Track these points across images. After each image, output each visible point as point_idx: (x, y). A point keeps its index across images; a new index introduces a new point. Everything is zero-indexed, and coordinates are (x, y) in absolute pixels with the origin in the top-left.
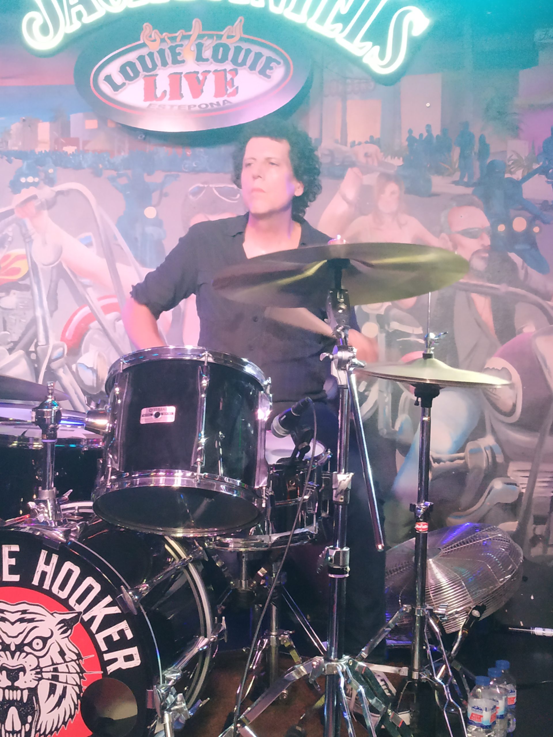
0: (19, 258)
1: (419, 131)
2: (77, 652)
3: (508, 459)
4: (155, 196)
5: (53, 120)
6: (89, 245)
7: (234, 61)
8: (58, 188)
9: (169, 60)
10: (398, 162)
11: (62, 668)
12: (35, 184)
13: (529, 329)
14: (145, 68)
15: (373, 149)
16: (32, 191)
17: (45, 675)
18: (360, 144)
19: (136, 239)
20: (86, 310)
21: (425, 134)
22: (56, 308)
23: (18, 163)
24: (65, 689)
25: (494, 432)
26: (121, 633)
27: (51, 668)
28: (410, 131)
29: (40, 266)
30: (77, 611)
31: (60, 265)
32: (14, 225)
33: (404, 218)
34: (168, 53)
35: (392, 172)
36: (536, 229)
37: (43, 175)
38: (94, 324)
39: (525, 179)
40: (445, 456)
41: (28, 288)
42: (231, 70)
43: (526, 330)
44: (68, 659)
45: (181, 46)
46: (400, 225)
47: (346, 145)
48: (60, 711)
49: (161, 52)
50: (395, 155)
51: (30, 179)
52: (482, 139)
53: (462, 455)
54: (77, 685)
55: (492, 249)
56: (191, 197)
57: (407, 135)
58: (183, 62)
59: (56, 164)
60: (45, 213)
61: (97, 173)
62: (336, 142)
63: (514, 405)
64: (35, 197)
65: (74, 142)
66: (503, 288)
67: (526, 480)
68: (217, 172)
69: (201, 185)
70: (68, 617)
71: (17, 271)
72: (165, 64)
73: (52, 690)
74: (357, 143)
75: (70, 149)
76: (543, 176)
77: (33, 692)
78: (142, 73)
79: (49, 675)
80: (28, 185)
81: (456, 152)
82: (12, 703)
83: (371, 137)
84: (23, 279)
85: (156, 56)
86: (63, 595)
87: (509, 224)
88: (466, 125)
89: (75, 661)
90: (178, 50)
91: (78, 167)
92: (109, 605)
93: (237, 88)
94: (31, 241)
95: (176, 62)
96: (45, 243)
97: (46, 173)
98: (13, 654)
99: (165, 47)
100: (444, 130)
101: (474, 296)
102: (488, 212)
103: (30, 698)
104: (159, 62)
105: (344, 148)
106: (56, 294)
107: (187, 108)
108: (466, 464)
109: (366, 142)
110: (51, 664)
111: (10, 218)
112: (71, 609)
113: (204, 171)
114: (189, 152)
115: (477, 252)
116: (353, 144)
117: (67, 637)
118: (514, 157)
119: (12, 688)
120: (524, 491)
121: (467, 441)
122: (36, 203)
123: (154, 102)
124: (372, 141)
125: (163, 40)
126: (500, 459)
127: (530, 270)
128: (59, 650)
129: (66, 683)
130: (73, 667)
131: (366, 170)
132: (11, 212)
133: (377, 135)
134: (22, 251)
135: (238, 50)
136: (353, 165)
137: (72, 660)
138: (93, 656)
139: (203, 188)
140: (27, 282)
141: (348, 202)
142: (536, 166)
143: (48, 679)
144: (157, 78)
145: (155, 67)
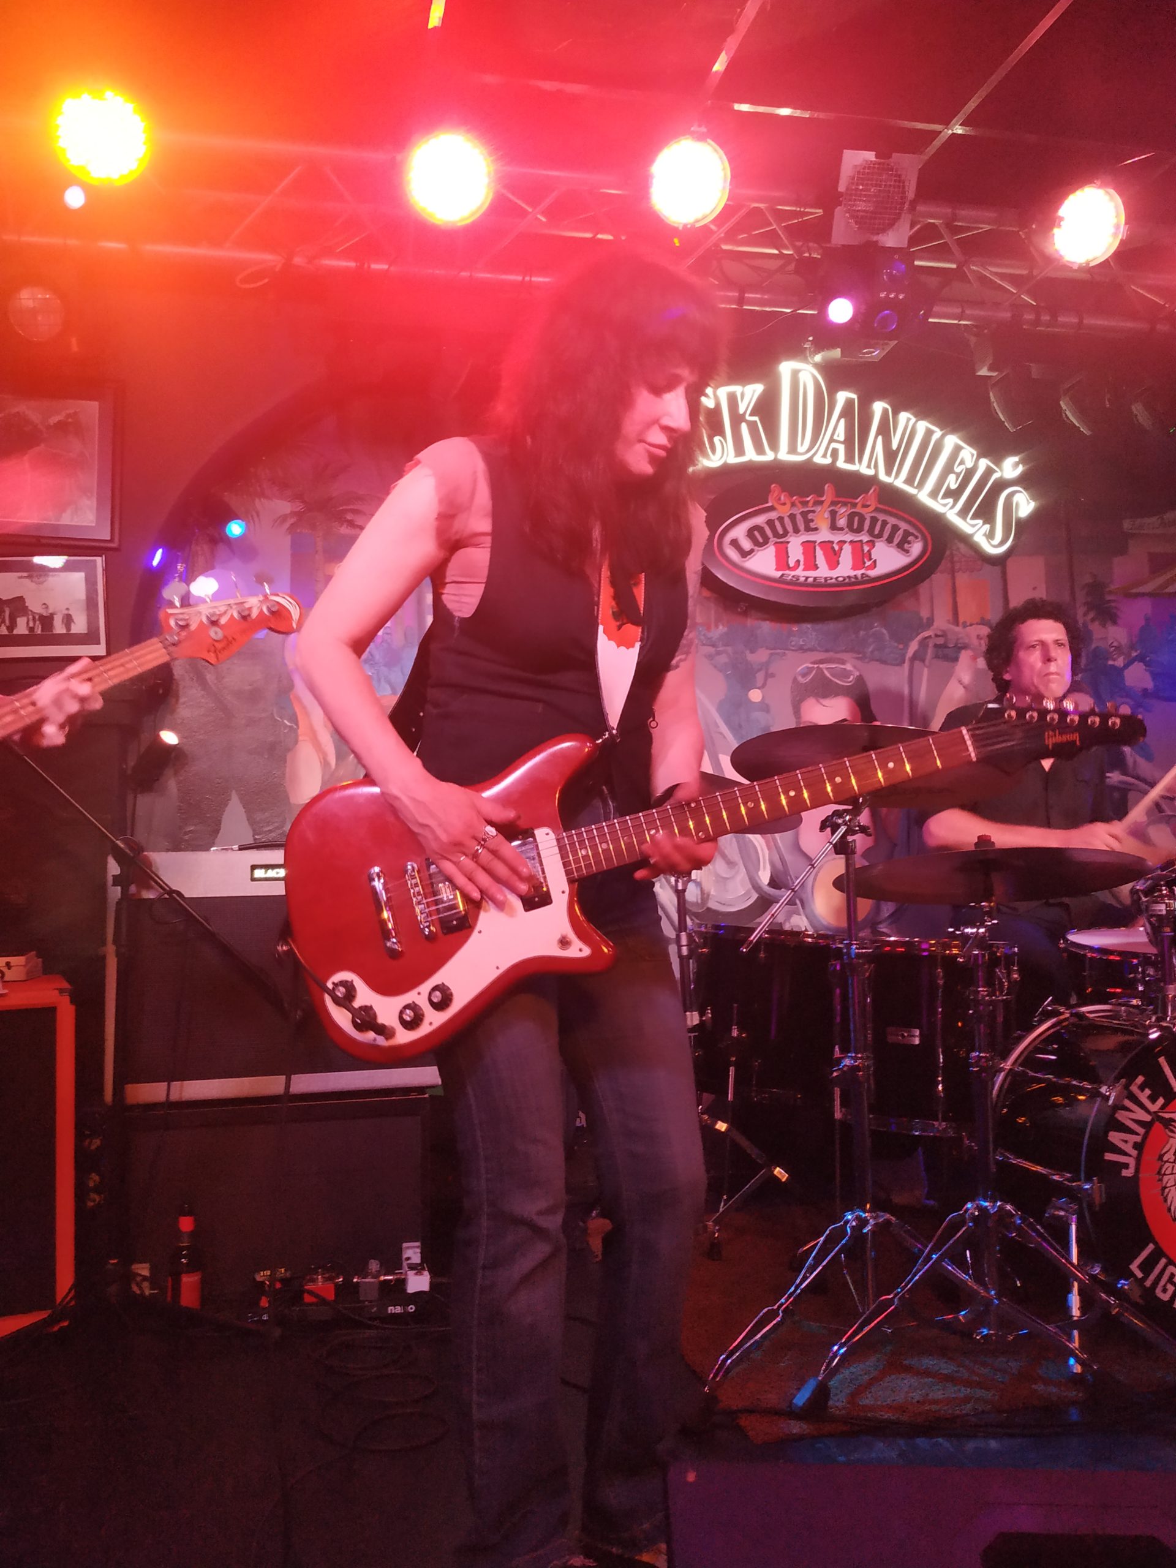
4: (760, 676)
7: (871, 532)
14: (776, 534)
19: (740, 726)
34: (799, 518)
42: (867, 542)
45: (814, 512)
47: (958, 625)
49: (792, 517)
56: (801, 679)
58: (816, 529)
69: (811, 665)
72: (796, 531)
74: (968, 624)
78: (773, 540)
85: (787, 521)
90: (810, 516)
93: (875, 561)
95: (808, 529)
99: (797, 511)
107: (823, 580)
109: (977, 624)
113: (813, 649)
114: (794, 628)
123: (787, 572)
125: (792, 504)
135: (874, 520)
136: (965, 647)
139: (813, 668)
141: (964, 687)
144: (789, 545)
145: (786, 533)
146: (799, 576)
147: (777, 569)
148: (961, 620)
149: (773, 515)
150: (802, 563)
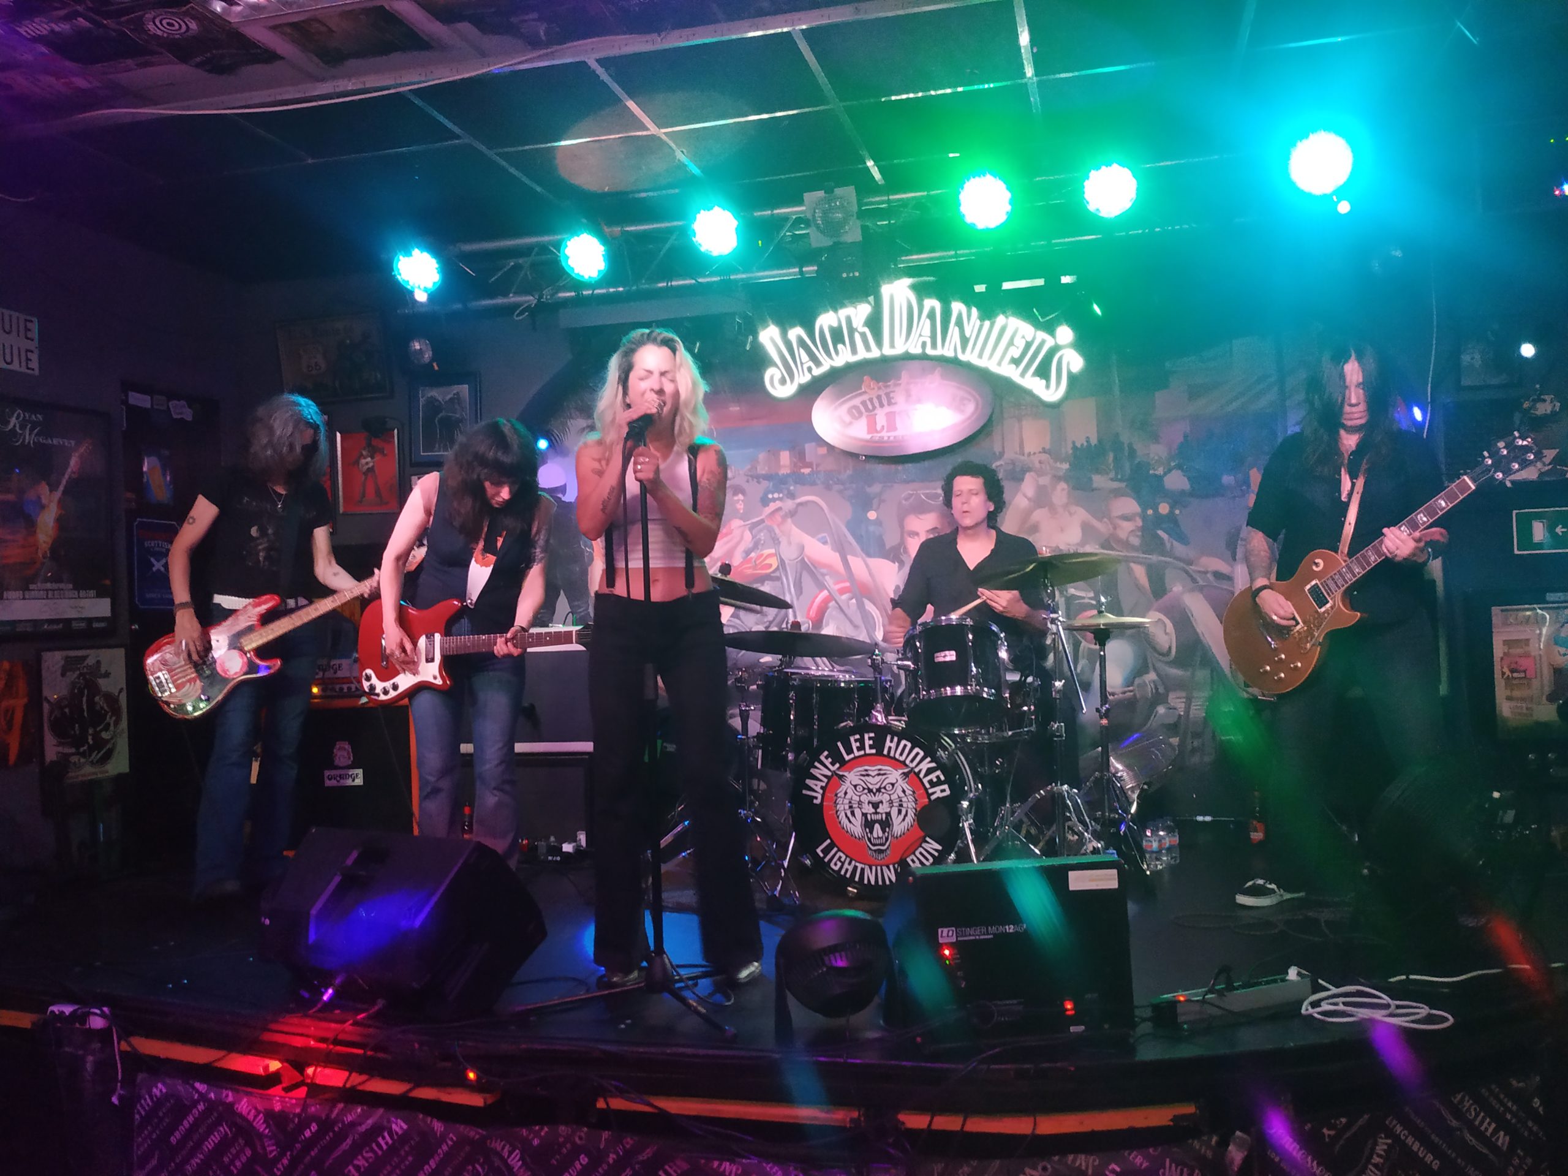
0: (770, 556)
1: (1080, 442)
2: (913, 790)
3: (1168, 690)
4: (875, 502)
5: (792, 449)
6: (825, 543)
8: (798, 501)
9: (885, 402)
10: (1066, 466)
11: (905, 799)
12: (780, 499)
13: (1177, 588)
14: (867, 409)
15: (1044, 457)
16: (778, 504)
17: (895, 804)
18: (1034, 454)
19: (862, 536)
20: (825, 593)
21: (1085, 444)
22: (801, 593)
23: (765, 484)
24: (907, 811)
25: (1155, 670)
26: (937, 777)
27: (898, 800)
28: (1074, 443)
29: (786, 562)
30: (911, 766)
31: (803, 559)
32: (765, 531)
33: (1073, 508)
34: (883, 397)
35: (1061, 474)
36: (1177, 512)
37: (786, 492)
38: (832, 604)
39: (1165, 474)
40: (1118, 690)
41: (779, 579)
43: (1175, 589)
44: (907, 794)
45: (894, 392)
46: (1071, 514)
47: (1023, 456)
48: (905, 823)
50: (1062, 461)
51: (776, 495)
52: (1130, 446)
53: (1131, 688)
55: (1143, 529)
56: (904, 502)
57: (1071, 445)
58: (895, 403)
59: (796, 483)
60: (789, 520)
61: (828, 488)
62: (1016, 453)
63: (1170, 648)
64: (780, 509)
65: (809, 465)
66: (1154, 558)
67: (1183, 705)
69: (911, 492)
70: (906, 771)
71: (770, 566)
72: (882, 405)
73: (900, 812)
74: (1032, 453)
75: (807, 471)
76: (1180, 471)
77: (888, 814)
78: (865, 414)
79: (897, 804)
80: (774, 500)
81: (1111, 456)
82: (877, 821)
83: (1043, 448)
84: (774, 572)
85: (875, 400)
86: (902, 759)
87: (1156, 510)
88: (1117, 435)
89: (912, 795)
90: (892, 395)
91: (813, 484)
92: (929, 762)
94: (780, 543)
95: (890, 403)
96: (790, 543)
97: (789, 490)
98: (875, 794)
100: (1100, 441)
101: (1132, 565)
102: (1139, 499)
103: (886, 818)
104: (877, 404)
105: (1022, 458)
106: (801, 583)
107: (900, 437)
108: (1135, 695)
109: (1040, 452)
110: (897, 797)
111: (761, 526)
112: (907, 766)
113: (913, 481)
114: (900, 467)
115: (1132, 531)
116: (1029, 454)
117: (906, 782)
118: (1156, 458)
119: (876, 813)
120: (1182, 713)
121: (1134, 678)
122: (782, 513)
123: (875, 435)
124: (1044, 451)
125: (879, 388)
126: (1161, 690)
127: (1175, 543)
128: (902, 789)
130: (911, 798)
131: (1040, 473)
132: (762, 521)
133: (1048, 447)
134: (773, 551)
136: (1029, 470)
137: (910, 795)
138: (923, 791)
139: (912, 495)
140: (777, 574)
141: (1028, 499)
142: (1173, 464)
143: (897, 806)
144: (877, 416)
145: (874, 408)
146: (883, 437)
147: (868, 433)
148: (1027, 451)
149: (865, 397)
150: (886, 427)
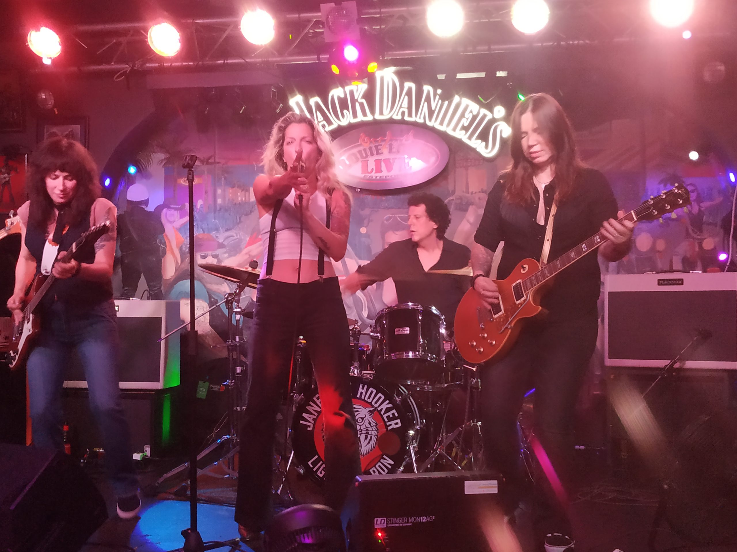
2: (376, 422)
4: (366, 222)
9: (375, 153)
11: (370, 429)
14: (362, 157)
17: (363, 432)
19: (356, 245)
24: (371, 437)
26: (393, 414)
27: (365, 429)
30: (375, 406)
34: (374, 149)
42: (408, 158)
44: (372, 426)
45: (381, 145)
47: (468, 193)
48: (369, 445)
49: (370, 149)
54: (376, 435)
58: (382, 153)
68: (399, 208)
69: (391, 216)
70: (372, 409)
72: (372, 155)
73: (366, 438)
74: (474, 192)
78: (361, 159)
79: (365, 432)
86: (370, 401)
89: (375, 426)
90: (379, 147)
92: (388, 404)
93: (411, 167)
95: (378, 153)
104: (369, 154)
107: (384, 177)
109: (479, 192)
110: (365, 427)
112: (373, 406)
113: (392, 208)
114: (384, 198)
117: (372, 417)
123: (367, 174)
125: (371, 142)
128: (368, 422)
129: (372, 434)
130: (374, 429)
131: (479, 206)
136: (472, 204)
137: (374, 426)
138: (382, 424)
139: (392, 217)
141: (470, 224)
143: (364, 434)
144: (369, 162)
145: (367, 156)
146: (373, 176)
147: (362, 173)
148: (470, 190)
149: (361, 148)
150: (374, 170)
